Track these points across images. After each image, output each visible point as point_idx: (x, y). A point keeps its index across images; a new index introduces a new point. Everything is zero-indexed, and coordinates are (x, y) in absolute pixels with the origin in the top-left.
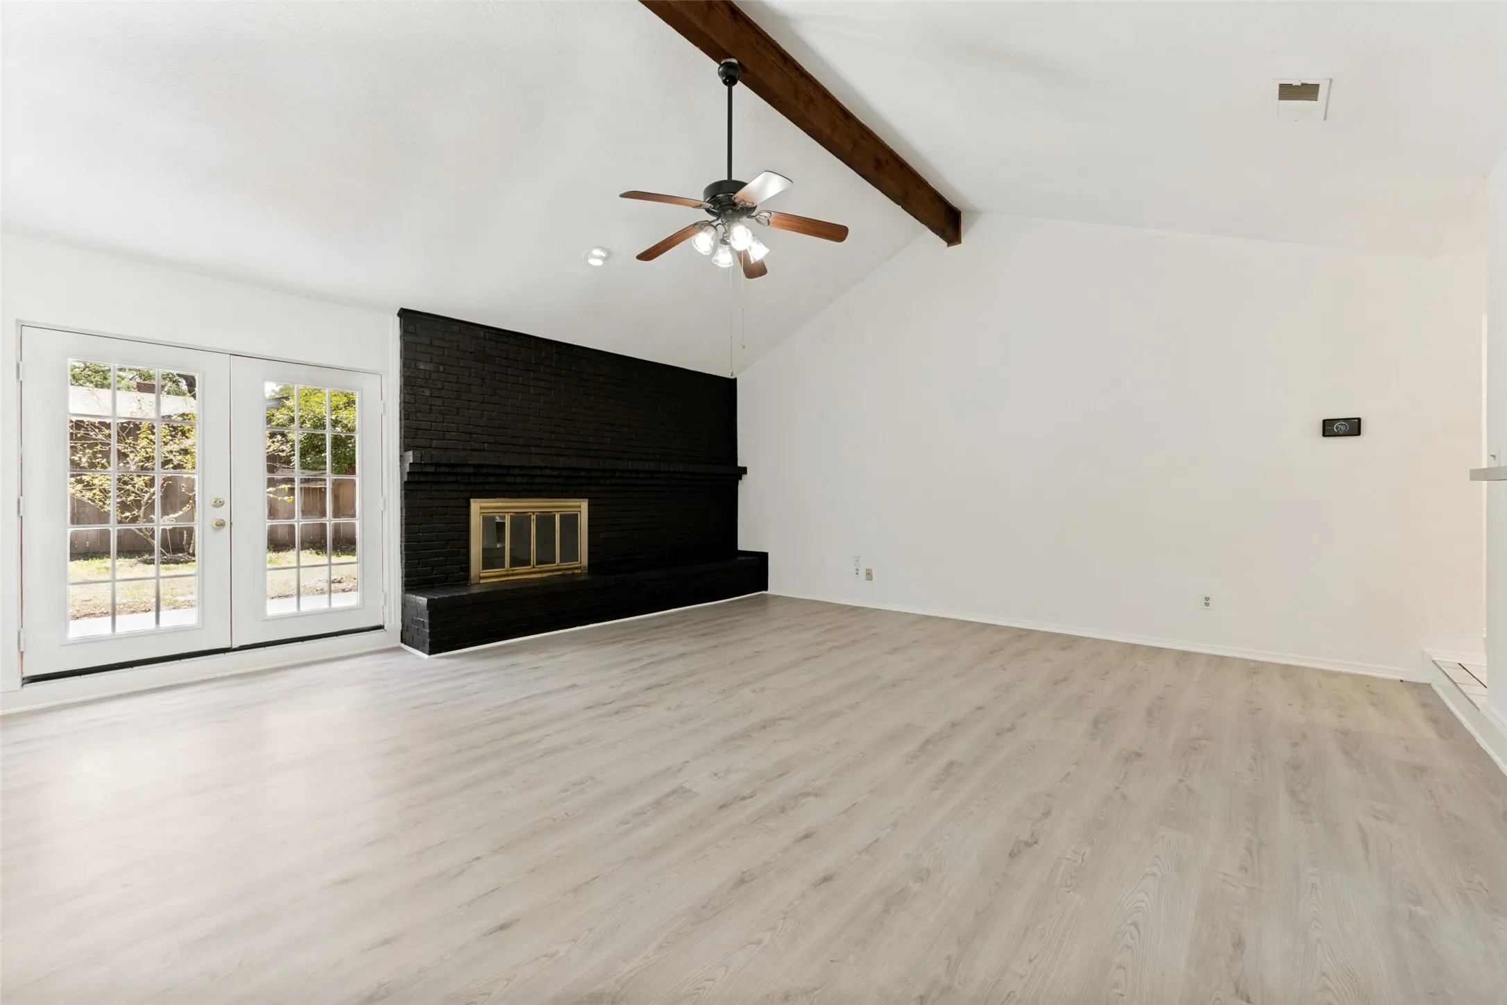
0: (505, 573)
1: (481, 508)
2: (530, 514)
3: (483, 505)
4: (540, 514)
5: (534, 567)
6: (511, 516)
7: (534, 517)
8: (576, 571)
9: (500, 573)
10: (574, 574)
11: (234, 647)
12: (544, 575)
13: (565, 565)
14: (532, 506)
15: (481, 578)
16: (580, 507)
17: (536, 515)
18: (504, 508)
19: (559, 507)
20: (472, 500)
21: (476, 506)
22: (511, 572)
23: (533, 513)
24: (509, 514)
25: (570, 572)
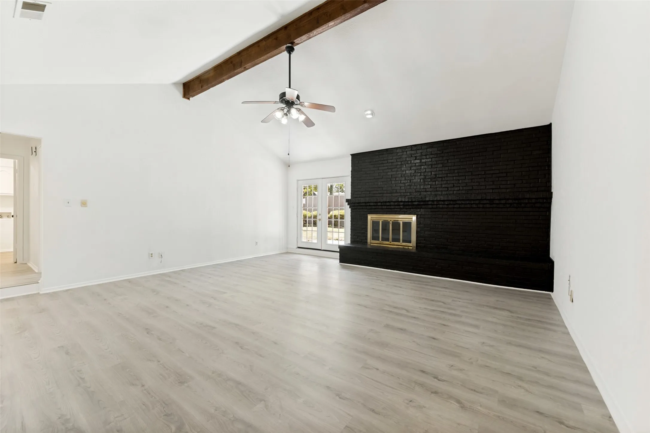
0: (379, 243)
1: (371, 218)
2: (389, 221)
3: (372, 217)
4: (394, 221)
5: (390, 242)
6: (382, 221)
7: (391, 222)
8: (410, 248)
9: (378, 243)
10: (408, 248)
11: (322, 249)
12: (395, 246)
13: (404, 244)
14: (391, 218)
15: (371, 243)
16: (412, 219)
17: (392, 221)
18: (381, 218)
19: (402, 218)
20: (368, 215)
21: (370, 217)
22: (381, 243)
23: (391, 220)
24: (381, 220)
25: (407, 247)
